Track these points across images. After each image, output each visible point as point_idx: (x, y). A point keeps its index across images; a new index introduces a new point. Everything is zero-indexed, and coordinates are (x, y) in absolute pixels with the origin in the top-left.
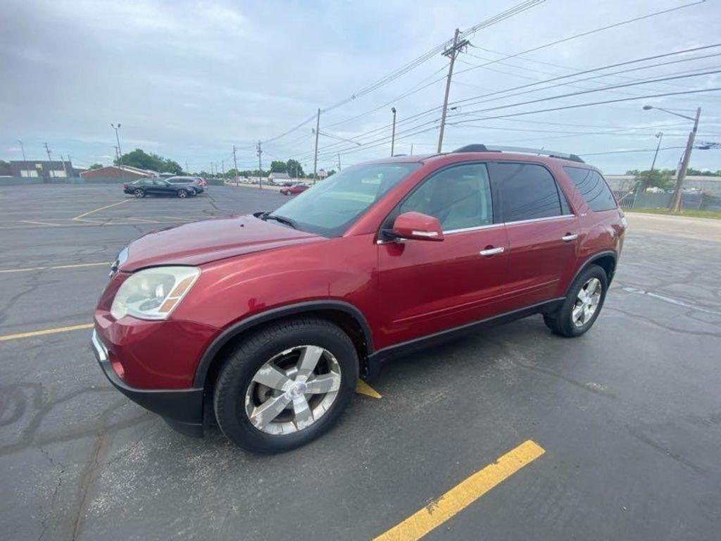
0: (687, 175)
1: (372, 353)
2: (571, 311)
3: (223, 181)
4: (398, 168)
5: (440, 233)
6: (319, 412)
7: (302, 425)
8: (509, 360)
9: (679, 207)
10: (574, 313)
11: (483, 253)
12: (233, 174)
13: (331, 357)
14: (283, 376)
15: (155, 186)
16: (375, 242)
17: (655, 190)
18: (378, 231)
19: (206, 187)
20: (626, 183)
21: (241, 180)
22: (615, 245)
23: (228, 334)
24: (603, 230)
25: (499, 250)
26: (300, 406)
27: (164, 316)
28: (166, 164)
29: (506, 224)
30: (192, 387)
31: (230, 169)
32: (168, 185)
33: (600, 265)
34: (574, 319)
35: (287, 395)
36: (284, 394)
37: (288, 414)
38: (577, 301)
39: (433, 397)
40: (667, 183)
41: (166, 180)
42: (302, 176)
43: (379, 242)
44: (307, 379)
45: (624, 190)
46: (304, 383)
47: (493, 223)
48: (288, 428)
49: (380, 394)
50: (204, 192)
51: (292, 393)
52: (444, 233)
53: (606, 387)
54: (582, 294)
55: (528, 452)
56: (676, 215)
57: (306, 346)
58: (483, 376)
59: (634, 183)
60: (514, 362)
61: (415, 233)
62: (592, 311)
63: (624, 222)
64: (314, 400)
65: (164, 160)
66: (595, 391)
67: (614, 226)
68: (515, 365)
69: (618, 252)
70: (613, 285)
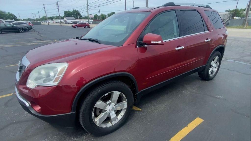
0: (250, 11)
1: (138, 92)
2: (209, 70)
3: (40, 22)
4: (141, 14)
5: (162, 41)
6: (120, 117)
7: (114, 123)
8: (187, 91)
9: (247, 25)
10: (210, 70)
11: (177, 49)
12: (45, 19)
13: (123, 95)
14: (105, 104)
15: (5, 27)
16: (136, 47)
17: (237, 18)
18: (136, 42)
19: (33, 26)
20: (225, 16)
21: (49, 21)
22: (224, 42)
23: (84, 89)
24: (219, 36)
25: (183, 47)
26: (113, 115)
27: (56, 84)
28: (8, 15)
29: (184, 36)
30: (71, 112)
31: (43, 16)
32: (13, 26)
33: (219, 51)
34: (210, 73)
35: (108, 112)
36: (107, 111)
37: (108, 119)
38: (211, 66)
39: (161, 107)
40: (242, 15)
41: (11, 24)
42: (81, 18)
43: (137, 47)
44: (115, 104)
45: (225, 19)
46: (113, 106)
47: (180, 36)
48: (109, 125)
49: (141, 109)
50: (33, 29)
51: (110, 111)
52: (164, 41)
53: (223, 97)
54: (212, 63)
55: (198, 121)
56: (245, 28)
57: (114, 91)
58: (178, 98)
59: (229, 16)
60: (189, 92)
61: (152, 42)
62: (216, 69)
63: (227, 33)
64: (118, 112)
65: (6, 13)
66: (219, 98)
67: (224, 35)
68: (189, 93)
69: (225, 45)
70: (223, 59)
